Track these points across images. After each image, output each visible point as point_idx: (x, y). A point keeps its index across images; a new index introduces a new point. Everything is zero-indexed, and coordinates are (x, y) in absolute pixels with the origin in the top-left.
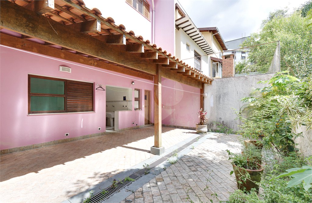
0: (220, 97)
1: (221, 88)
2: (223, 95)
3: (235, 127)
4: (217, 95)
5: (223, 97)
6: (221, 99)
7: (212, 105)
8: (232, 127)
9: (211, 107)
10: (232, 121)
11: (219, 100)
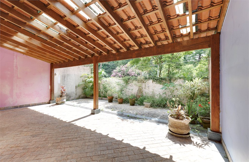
0: (65, 77)
1: (66, 70)
2: (67, 76)
3: (73, 95)
4: (63, 75)
5: (67, 77)
6: (66, 78)
7: (59, 82)
8: (72, 96)
9: (59, 84)
10: (72, 92)
11: (64, 79)
